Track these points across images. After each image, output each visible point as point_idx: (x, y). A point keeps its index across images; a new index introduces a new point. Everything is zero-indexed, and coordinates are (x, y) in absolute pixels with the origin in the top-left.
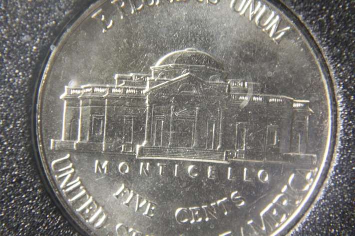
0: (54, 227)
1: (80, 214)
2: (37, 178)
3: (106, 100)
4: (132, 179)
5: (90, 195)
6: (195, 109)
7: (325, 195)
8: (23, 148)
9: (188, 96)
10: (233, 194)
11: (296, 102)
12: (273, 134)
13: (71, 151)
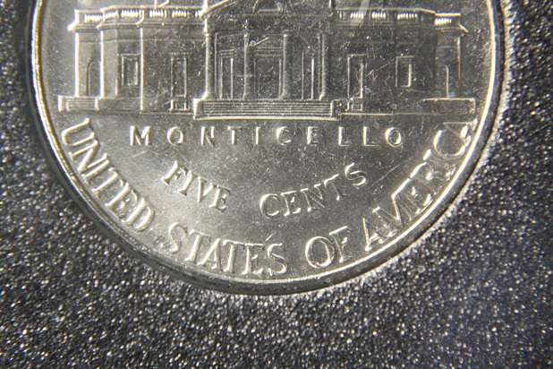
0: (72, 230)
1: (111, 211)
2: (40, 155)
3: (141, 29)
4: (190, 152)
5: (125, 181)
6: (283, 38)
7: (490, 159)
8: (15, 109)
9: (269, 17)
10: (347, 169)
11: (439, 17)
12: (406, 70)
13: (91, 113)
